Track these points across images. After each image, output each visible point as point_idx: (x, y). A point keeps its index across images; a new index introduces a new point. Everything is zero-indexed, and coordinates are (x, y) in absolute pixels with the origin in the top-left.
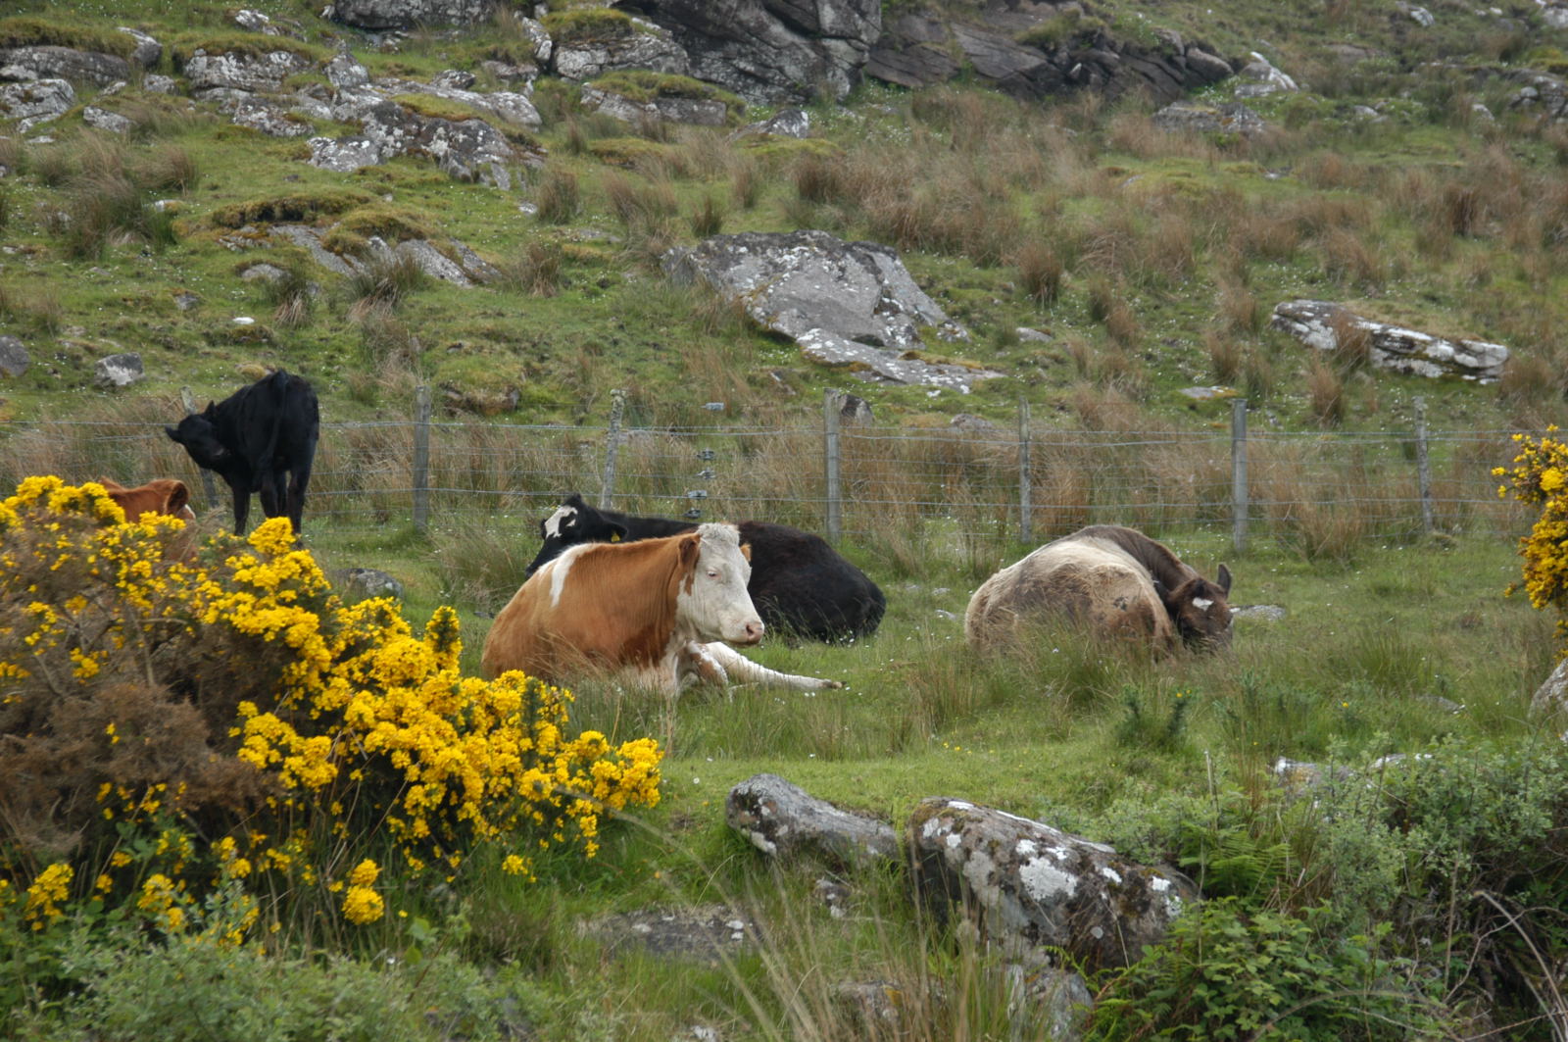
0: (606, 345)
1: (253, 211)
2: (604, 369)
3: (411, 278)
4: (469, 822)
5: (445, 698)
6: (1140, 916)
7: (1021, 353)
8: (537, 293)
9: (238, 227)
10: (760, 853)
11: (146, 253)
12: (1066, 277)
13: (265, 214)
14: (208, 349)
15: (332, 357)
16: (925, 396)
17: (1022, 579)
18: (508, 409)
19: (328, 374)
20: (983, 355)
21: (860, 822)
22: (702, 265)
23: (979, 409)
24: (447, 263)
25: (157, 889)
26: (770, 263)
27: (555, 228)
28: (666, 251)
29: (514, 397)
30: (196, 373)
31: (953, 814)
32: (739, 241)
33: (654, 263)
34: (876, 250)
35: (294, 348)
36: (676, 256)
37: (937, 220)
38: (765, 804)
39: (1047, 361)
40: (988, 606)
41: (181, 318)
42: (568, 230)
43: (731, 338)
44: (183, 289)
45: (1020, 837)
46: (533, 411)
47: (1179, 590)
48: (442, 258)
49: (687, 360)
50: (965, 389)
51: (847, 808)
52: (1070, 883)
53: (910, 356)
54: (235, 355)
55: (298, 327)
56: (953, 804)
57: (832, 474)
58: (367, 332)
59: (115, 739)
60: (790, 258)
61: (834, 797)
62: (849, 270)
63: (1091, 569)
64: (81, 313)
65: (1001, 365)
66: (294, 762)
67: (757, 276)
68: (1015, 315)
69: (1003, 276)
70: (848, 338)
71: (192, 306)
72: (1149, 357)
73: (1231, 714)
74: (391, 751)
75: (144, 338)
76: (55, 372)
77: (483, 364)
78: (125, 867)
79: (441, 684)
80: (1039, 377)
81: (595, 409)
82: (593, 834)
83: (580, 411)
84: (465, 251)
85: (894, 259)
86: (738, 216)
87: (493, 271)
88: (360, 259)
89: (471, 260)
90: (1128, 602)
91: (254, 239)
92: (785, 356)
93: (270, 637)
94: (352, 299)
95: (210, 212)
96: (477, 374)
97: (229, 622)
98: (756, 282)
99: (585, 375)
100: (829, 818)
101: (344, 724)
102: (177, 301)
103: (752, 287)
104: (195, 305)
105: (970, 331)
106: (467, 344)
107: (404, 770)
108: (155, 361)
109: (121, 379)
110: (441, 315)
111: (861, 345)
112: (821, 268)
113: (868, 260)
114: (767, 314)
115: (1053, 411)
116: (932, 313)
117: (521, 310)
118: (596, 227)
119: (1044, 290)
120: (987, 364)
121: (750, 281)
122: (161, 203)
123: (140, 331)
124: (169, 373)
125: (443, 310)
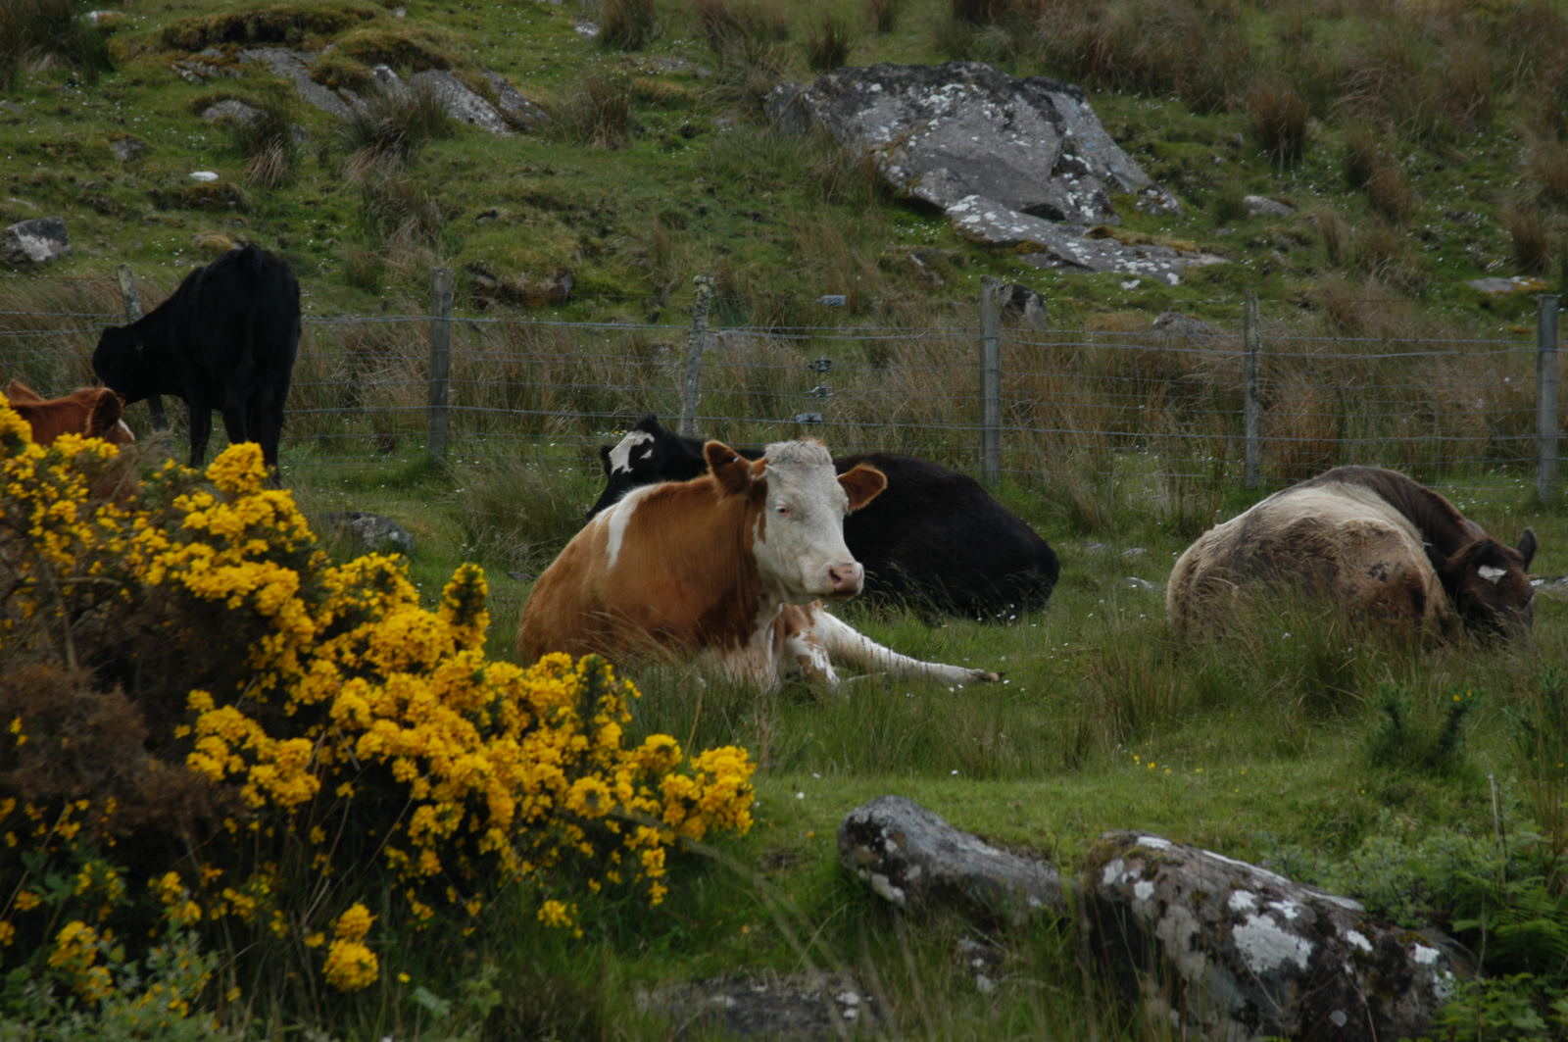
0: (690, 215)
1: (217, 27)
2: (688, 249)
3: (430, 121)
4: (495, 855)
5: (464, 689)
6: (1397, 997)
7: (1251, 230)
8: (598, 144)
9: (198, 49)
10: (883, 903)
11: (72, 82)
12: (1314, 126)
13: (234, 32)
14: (155, 214)
15: (322, 227)
16: (1118, 287)
17: (1244, 537)
18: (557, 300)
19: (316, 250)
20: (1198, 233)
21: (1018, 863)
22: (818, 104)
23: (1191, 306)
24: (478, 100)
25: (75, 941)
26: (913, 105)
27: (624, 55)
28: (772, 89)
29: (566, 284)
30: (139, 245)
31: (1143, 854)
33: (757, 105)
34: (1056, 89)
35: (271, 214)
36: (785, 96)
37: (1141, 48)
38: (890, 836)
39: (1286, 241)
40: (1198, 573)
41: (120, 171)
42: (640, 59)
43: (858, 207)
44: (123, 131)
45: (1234, 887)
46: (591, 303)
47: (1459, 554)
48: (471, 95)
49: (798, 237)
50: (1174, 278)
51: (1000, 843)
52: (1302, 950)
53: (1100, 233)
54: (191, 223)
55: (277, 185)
56: (1144, 840)
57: (990, 392)
58: (370, 194)
59: (22, 740)
60: (939, 100)
61: (984, 828)
62: (1019, 116)
63: (1339, 525)
65: (1222, 246)
66: (262, 773)
67: (894, 123)
68: (1243, 178)
69: (1227, 125)
70: (1016, 209)
71: (134, 155)
72: (1427, 236)
73: (1527, 725)
74: (392, 759)
75: (69, 198)
77: (524, 239)
78: (32, 911)
79: (459, 670)
80: (1274, 263)
81: (676, 301)
82: (659, 873)
83: (654, 304)
84: (503, 86)
85: (1080, 101)
86: (870, 42)
88: (361, 94)
89: (510, 99)
90: (1389, 570)
91: (218, 66)
92: (931, 232)
93: (235, 603)
94: (351, 148)
95: (159, 27)
96: (517, 252)
97: (180, 582)
98: (892, 131)
99: (662, 254)
100: (978, 856)
101: (330, 722)
102: (114, 148)
103: (888, 139)
104: (139, 155)
105: (1182, 199)
106: (504, 211)
107: (408, 785)
108: (85, 229)
109: (39, 252)
110: (468, 172)
111: (1033, 218)
112: (980, 113)
113: (1044, 103)
114: (907, 175)
115: (1293, 309)
116: (1130, 175)
117: (576, 167)
118: (679, 55)
119: (1283, 144)
120: (1204, 245)
121: (885, 130)
122: (94, 14)
123: (65, 188)
124: (103, 245)
125: (472, 165)
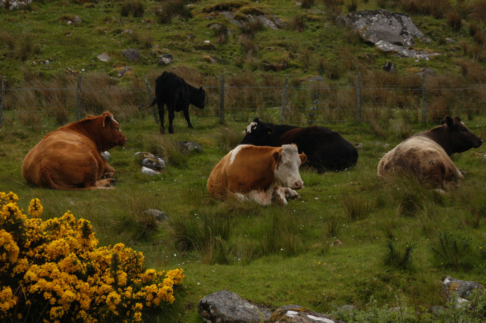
0: (315, 47)
1: (214, 7)
2: (314, 55)
3: (260, 27)
7: (446, 47)
8: (297, 31)
9: (210, 12)
11: (183, 21)
12: (463, 21)
13: (218, 8)
15: (232, 53)
16: (414, 61)
18: (283, 68)
19: (230, 58)
20: (434, 48)
22: (347, 20)
23: (431, 66)
24: (272, 22)
26: (369, 20)
27: (305, 9)
28: (337, 17)
29: (285, 65)
30: (190, 59)
32: (360, 13)
33: (333, 20)
34: (402, 15)
35: (221, 50)
36: (340, 18)
37: (423, 5)
38: (212, 308)
39: (454, 49)
41: (188, 41)
42: (309, 11)
43: (355, 44)
44: (190, 32)
46: (291, 69)
48: (269, 21)
49: (340, 51)
50: (427, 59)
53: (411, 49)
54: (202, 53)
55: (223, 43)
56: (288, 313)
57: (358, 101)
58: (243, 45)
60: (375, 18)
62: (393, 22)
63: (421, 151)
64: (159, 41)
65: (439, 51)
67: (364, 24)
68: (446, 34)
69: (442, 22)
70: (391, 43)
75: (176, 48)
76: (149, 59)
77: (276, 54)
80: (451, 54)
81: (311, 68)
83: (305, 68)
84: (276, 18)
85: (408, 17)
86: (363, 4)
87: (285, 24)
88: (244, 22)
89: (278, 21)
90: (435, 162)
91: (214, 16)
92: (371, 49)
94: (240, 34)
95: (202, 8)
96: (275, 58)
98: (363, 26)
99: (308, 57)
102: (187, 36)
103: (362, 28)
104: (193, 37)
105: (431, 39)
108: (179, 56)
109: (166, 62)
110: (266, 39)
111: (395, 45)
112: (384, 21)
113: (399, 18)
114: (366, 36)
115: (455, 66)
116: (419, 34)
117: (291, 37)
118: (319, 9)
119: (455, 26)
120: (435, 50)
121: (362, 26)
122: (189, 5)
123: (175, 46)
124: (182, 59)
125: (267, 37)
